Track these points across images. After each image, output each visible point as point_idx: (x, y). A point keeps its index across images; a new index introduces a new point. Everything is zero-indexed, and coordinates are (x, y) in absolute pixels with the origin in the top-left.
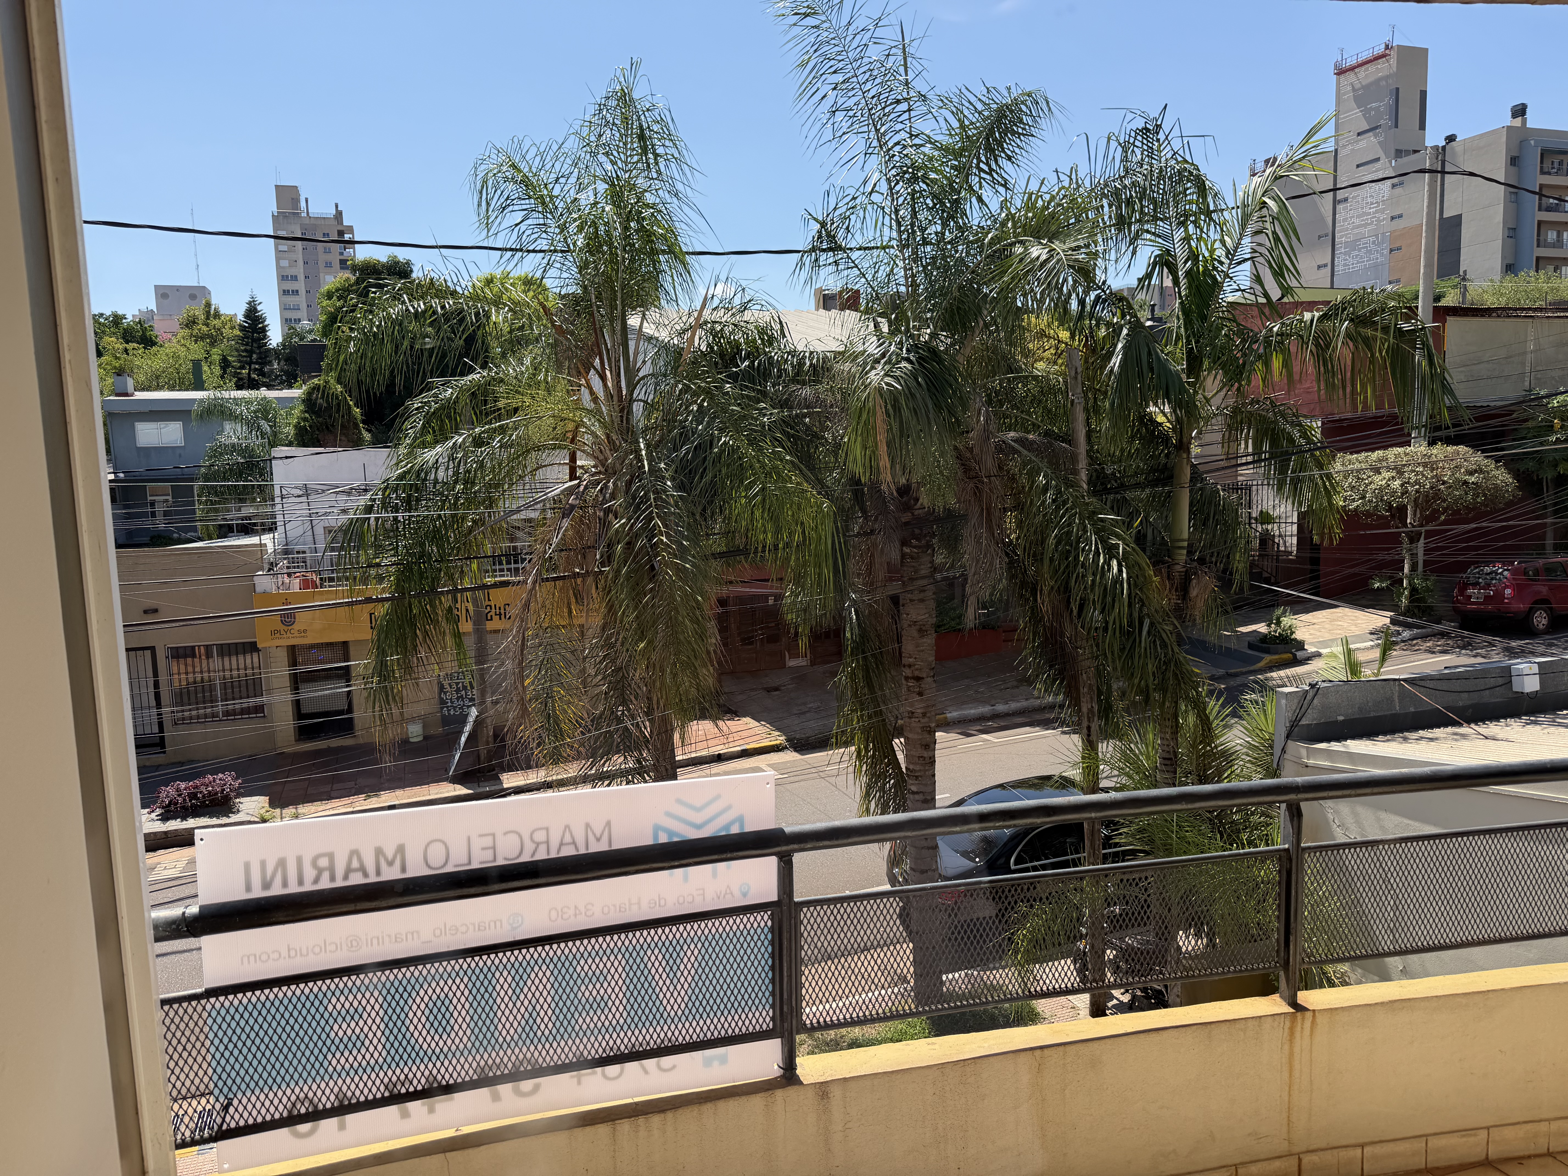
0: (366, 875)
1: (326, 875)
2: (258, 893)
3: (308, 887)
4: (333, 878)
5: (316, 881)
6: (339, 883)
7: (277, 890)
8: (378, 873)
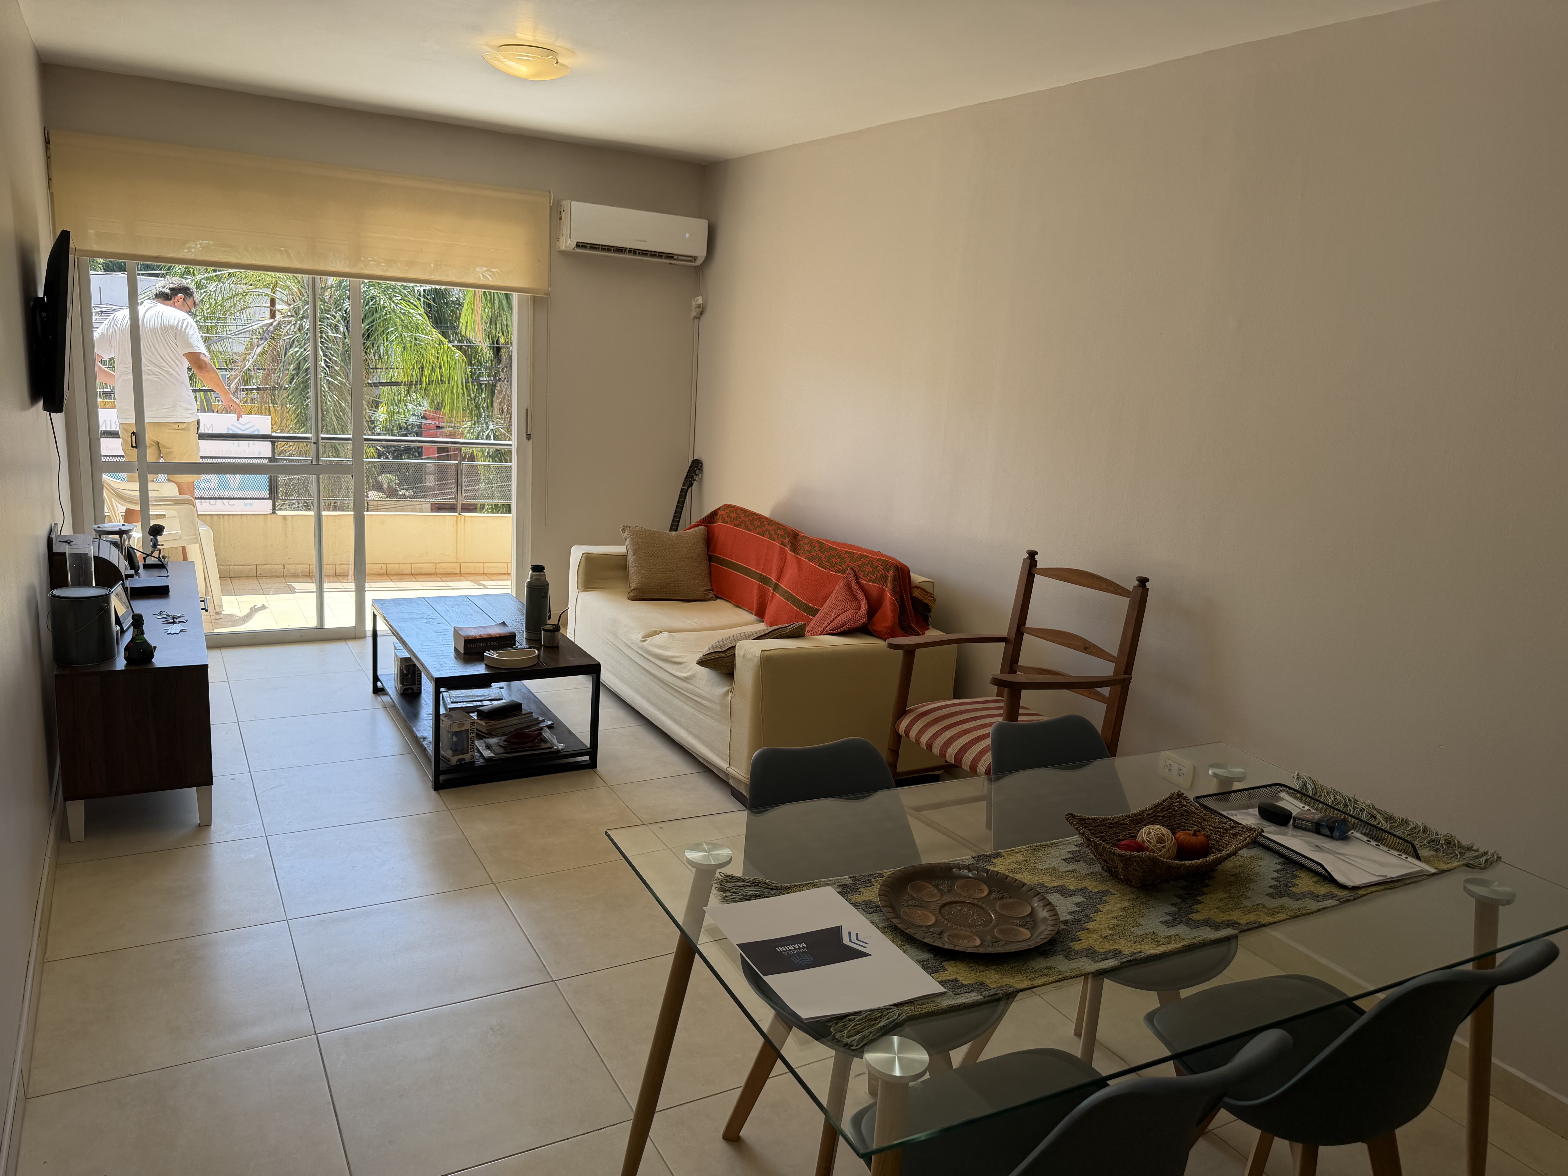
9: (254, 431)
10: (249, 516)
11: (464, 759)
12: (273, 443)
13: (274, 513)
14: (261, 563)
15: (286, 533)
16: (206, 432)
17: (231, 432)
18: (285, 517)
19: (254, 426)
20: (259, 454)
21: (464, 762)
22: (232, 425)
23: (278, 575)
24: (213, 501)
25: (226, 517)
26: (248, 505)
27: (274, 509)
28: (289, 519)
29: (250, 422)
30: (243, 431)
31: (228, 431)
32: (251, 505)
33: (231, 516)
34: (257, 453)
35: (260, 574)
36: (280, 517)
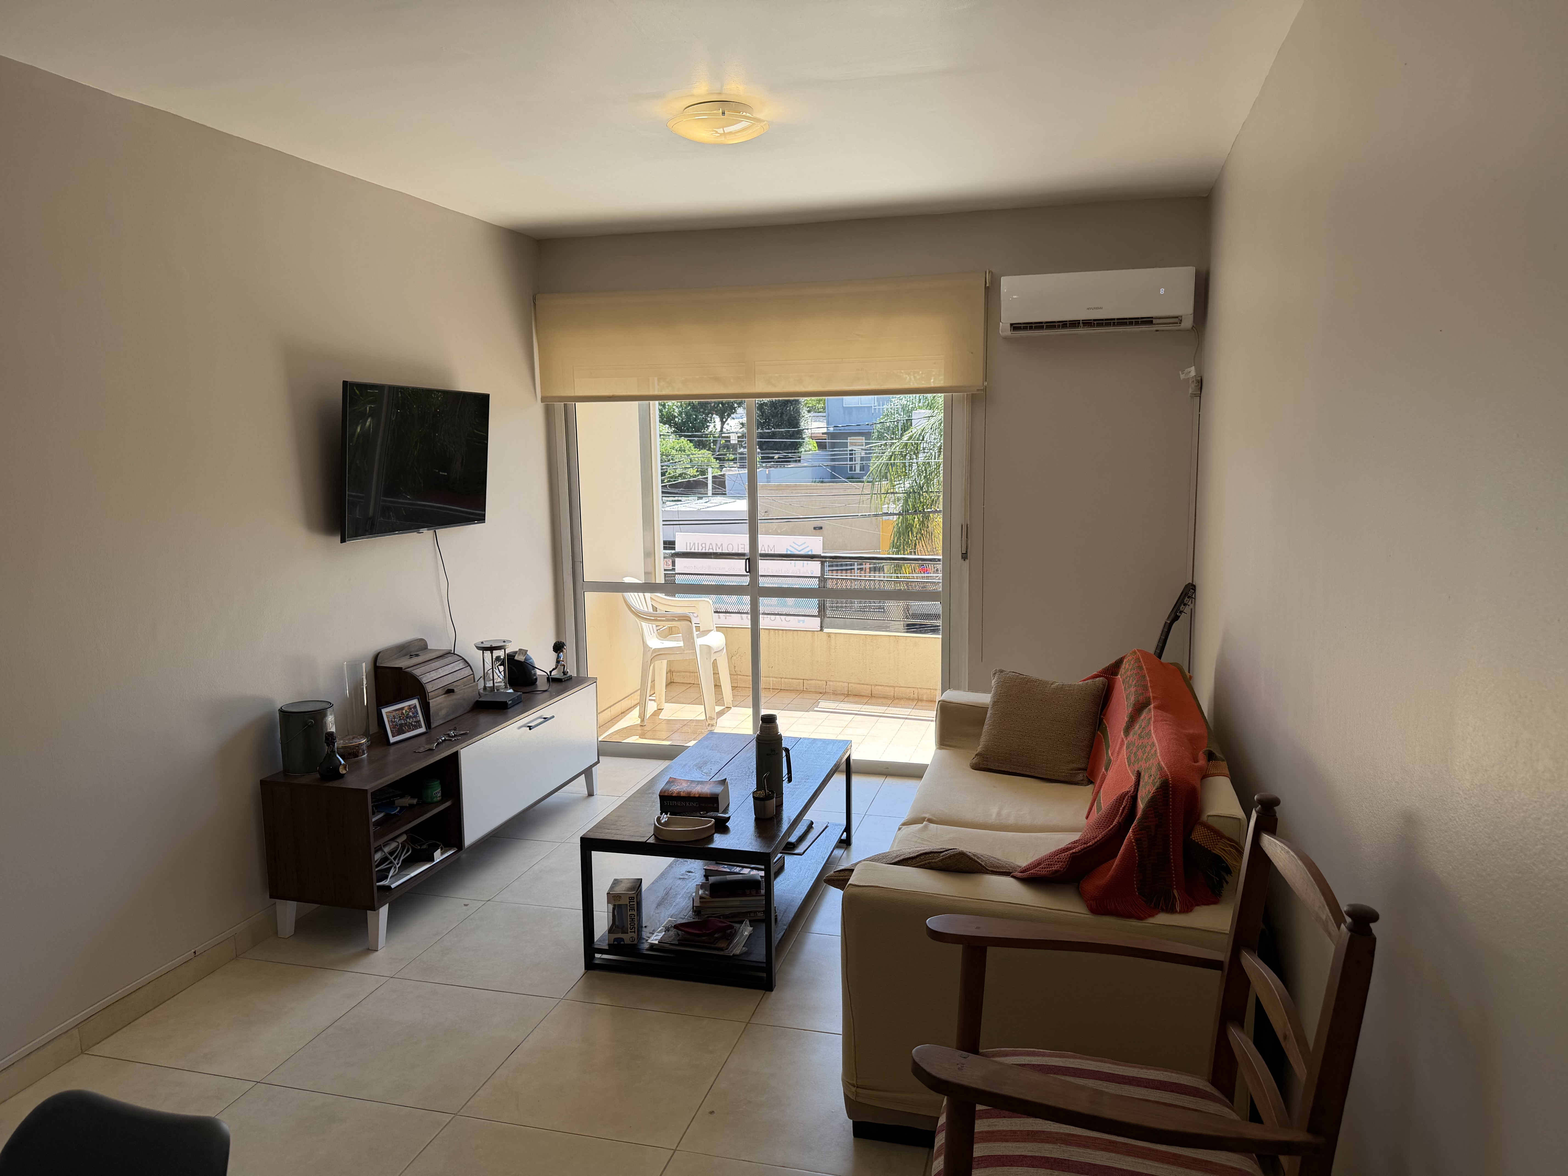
0: (713, 550)
1: (704, 549)
2: (688, 550)
3: (700, 551)
4: (705, 550)
5: (702, 550)
6: (707, 551)
7: (693, 550)
8: (716, 550)
9: (809, 551)
10: (799, 632)
11: (622, 940)
12: (823, 563)
13: (821, 630)
14: (807, 678)
15: (829, 651)
16: (769, 553)
17: (789, 553)
18: (829, 635)
19: (808, 547)
20: (812, 574)
21: (622, 943)
22: (790, 546)
23: (821, 691)
24: (773, 617)
25: (781, 632)
26: (801, 622)
27: (821, 627)
28: (833, 636)
29: (805, 543)
30: (799, 551)
31: (787, 551)
32: (803, 621)
33: (784, 632)
34: (810, 572)
35: (806, 689)
36: (825, 635)
